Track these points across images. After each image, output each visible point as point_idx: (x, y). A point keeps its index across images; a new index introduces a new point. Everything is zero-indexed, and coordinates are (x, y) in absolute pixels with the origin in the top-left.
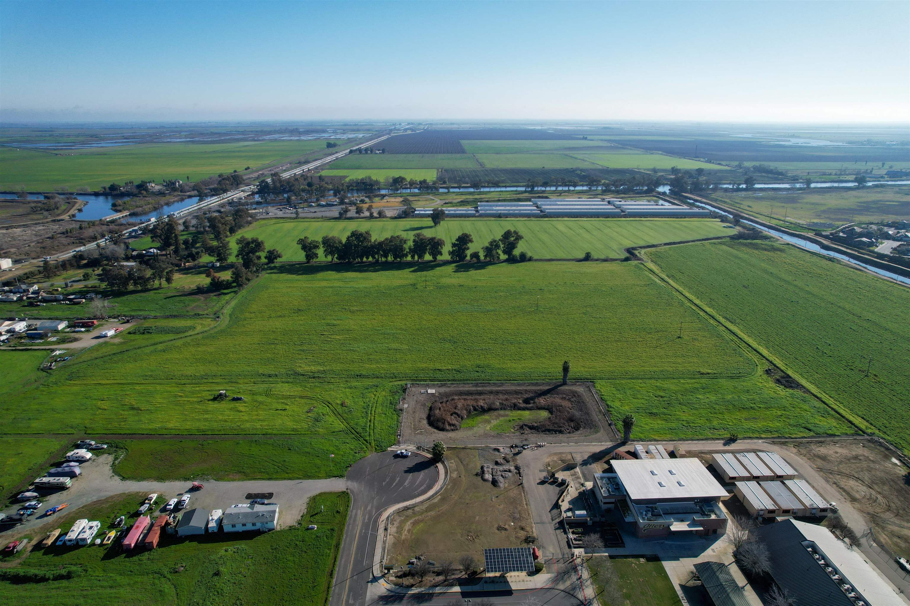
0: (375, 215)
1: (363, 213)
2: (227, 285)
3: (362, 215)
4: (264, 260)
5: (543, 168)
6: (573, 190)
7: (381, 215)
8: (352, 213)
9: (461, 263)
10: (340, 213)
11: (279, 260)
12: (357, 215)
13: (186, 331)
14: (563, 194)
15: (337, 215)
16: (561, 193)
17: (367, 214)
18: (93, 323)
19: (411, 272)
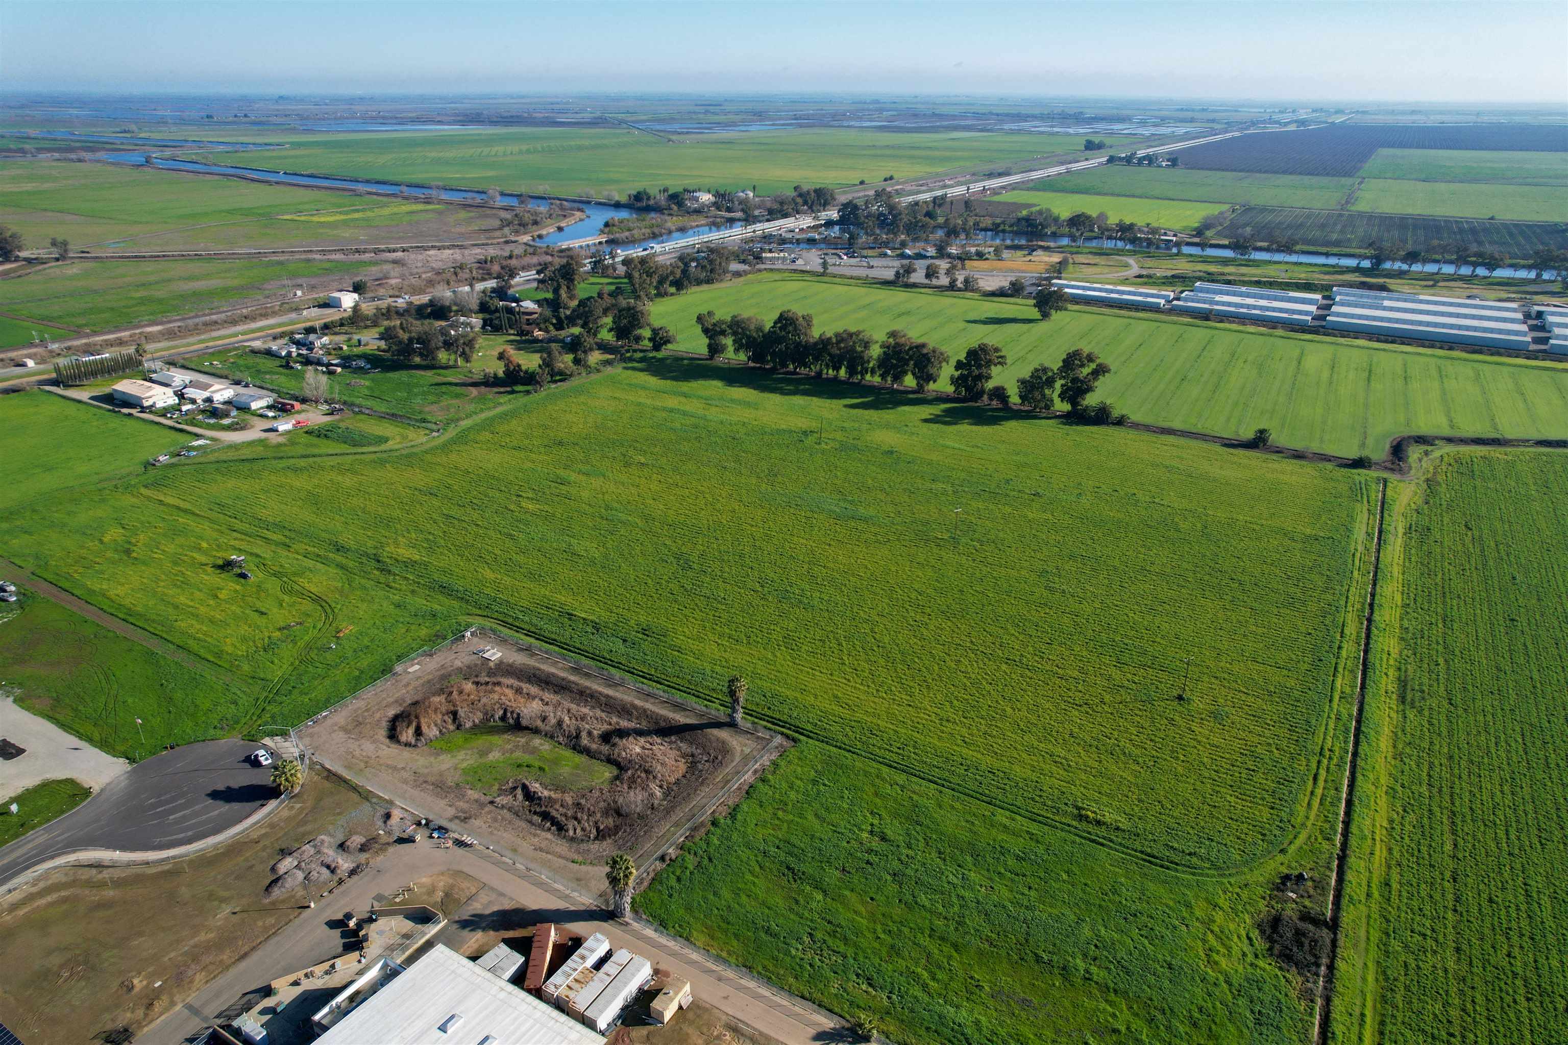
0: (959, 284)
1: (938, 278)
2: (530, 379)
3: (935, 282)
4: (646, 344)
5: (1492, 218)
6: (1485, 277)
7: (969, 285)
8: (918, 276)
9: (970, 404)
10: (898, 273)
11: (670, 346)
12: (927, 281)
13: (370, 444)
14: (1441, 284)
15: (890, 275)
16: (1437, 281)
17: (944, 281)
18: (292, 406)
19: (846, 406)
